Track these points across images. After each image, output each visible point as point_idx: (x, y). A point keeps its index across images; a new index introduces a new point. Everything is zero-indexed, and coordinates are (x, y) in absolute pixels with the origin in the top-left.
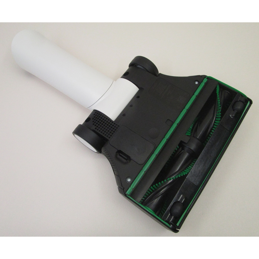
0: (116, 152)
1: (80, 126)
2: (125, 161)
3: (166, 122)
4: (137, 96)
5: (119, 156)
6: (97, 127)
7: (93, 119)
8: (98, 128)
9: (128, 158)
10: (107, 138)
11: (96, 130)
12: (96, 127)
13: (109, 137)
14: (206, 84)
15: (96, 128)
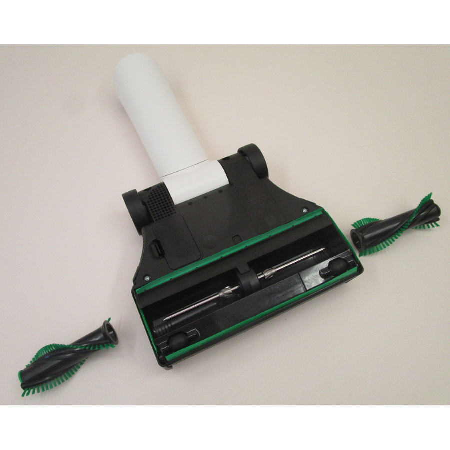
0: (154, 241)
1: (135, 191)
2: (157, 255)
3: (233, 237)
4: (220, 191)
5: (153, 246)
6: (152, 201)
7: (153, 190)
8: (151, 203)
9: (162, 255)
10: (154, 220)
11: (148, 204)
12: (150, 201)
13: (157, 220)
14: (316, 218)
15: (148, 202)
